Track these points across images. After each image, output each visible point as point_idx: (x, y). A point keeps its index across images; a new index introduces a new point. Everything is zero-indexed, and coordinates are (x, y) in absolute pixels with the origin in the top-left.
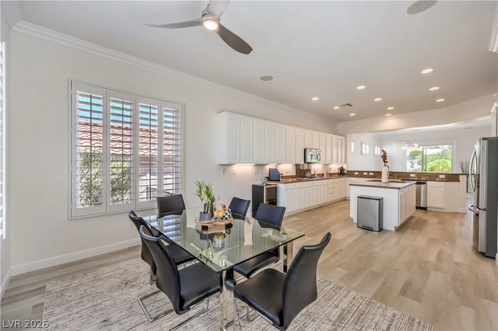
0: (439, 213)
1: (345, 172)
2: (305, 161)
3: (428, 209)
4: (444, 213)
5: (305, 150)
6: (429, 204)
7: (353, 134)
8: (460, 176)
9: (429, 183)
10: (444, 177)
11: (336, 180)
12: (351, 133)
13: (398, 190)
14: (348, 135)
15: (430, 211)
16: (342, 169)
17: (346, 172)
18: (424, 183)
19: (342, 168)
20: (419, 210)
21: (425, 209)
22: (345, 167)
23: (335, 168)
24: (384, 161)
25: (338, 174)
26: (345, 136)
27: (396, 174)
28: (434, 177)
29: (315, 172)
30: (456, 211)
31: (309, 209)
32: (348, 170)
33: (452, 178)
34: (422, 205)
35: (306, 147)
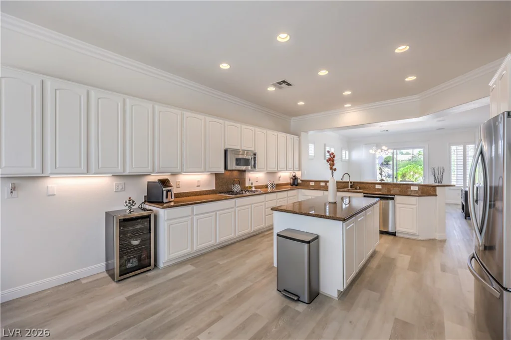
0: (411, 242)
1: (299, 181)
2: (226, 168)
3: (397, 234)
4: (417, 240)
5: (226, 151)
6: (399, 229)
7: (311, 133)
8: (437, 188)
9: (398, 198)
10: (417, 189)
11: (289, 192)
12: (306, 132)
13: (341, 222)
14: (303, 134)
15: (400, 237)
16: (295, 178)
17: (301, 182)
18: (392, 199)
19: (295, 176)
20: (386, 237)
21: (394, 234)
22: (298, 174)
23: (285, 176)
24: (331, 169)
25: (290, 184)
26: (298, 135)
27: (359, 185)
28: (405, 190)
29: (252, 184)
30: (432, 237)
31: (231, 242)
32: (303, 179)
33: (427, 191)
34: (390, 230)
35: (227, 147)
